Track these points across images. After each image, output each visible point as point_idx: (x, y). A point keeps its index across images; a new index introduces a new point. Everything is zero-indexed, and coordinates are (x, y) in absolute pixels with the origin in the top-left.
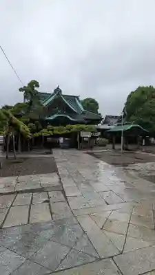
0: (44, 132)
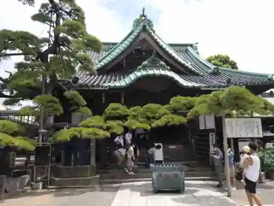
0: (90, 126)
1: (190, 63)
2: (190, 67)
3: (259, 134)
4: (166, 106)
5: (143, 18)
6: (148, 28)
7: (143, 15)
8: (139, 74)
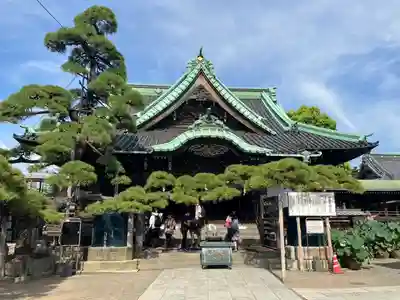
1: (260, 118)
2: (260, 123)
3: (330, 211)
4: (221, 175)
5: (200, 59)
6: (206, 72)
7: (201, 55)
8: (190, 135)
